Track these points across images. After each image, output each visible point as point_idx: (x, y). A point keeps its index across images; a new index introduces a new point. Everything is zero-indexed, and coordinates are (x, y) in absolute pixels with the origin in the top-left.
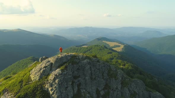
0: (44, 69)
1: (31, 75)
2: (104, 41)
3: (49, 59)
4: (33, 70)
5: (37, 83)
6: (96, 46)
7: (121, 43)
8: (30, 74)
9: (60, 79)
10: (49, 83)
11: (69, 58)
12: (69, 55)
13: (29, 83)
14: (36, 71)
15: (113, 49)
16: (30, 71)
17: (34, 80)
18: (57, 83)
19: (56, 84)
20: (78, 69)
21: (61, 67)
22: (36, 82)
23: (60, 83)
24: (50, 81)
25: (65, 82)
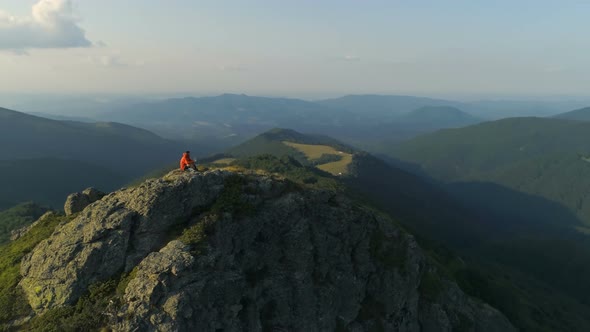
0: (98, 245)
1: (25, 280)
2: (287, 143)
3: (121, 196)
4: (37, 253)
5: (59, 323)
6: (261, 159)
7: (342, 147)
8: (20, 278)
9: (187, 294)
10: (131, 316)
11: (217, 188)
12: (213, 176)
13: (16, 323)
14: (49, 261)
15: (320, 167)
16: (17, 261)
17: (41, 307)
18: (173, 313)
19: (165, 318)
20: (261, 238)
21: (186, 232)
22: (56, 317)
23: (189, 315)
24: (131, 308)
25: (210, 306)
